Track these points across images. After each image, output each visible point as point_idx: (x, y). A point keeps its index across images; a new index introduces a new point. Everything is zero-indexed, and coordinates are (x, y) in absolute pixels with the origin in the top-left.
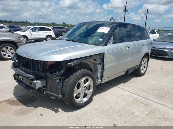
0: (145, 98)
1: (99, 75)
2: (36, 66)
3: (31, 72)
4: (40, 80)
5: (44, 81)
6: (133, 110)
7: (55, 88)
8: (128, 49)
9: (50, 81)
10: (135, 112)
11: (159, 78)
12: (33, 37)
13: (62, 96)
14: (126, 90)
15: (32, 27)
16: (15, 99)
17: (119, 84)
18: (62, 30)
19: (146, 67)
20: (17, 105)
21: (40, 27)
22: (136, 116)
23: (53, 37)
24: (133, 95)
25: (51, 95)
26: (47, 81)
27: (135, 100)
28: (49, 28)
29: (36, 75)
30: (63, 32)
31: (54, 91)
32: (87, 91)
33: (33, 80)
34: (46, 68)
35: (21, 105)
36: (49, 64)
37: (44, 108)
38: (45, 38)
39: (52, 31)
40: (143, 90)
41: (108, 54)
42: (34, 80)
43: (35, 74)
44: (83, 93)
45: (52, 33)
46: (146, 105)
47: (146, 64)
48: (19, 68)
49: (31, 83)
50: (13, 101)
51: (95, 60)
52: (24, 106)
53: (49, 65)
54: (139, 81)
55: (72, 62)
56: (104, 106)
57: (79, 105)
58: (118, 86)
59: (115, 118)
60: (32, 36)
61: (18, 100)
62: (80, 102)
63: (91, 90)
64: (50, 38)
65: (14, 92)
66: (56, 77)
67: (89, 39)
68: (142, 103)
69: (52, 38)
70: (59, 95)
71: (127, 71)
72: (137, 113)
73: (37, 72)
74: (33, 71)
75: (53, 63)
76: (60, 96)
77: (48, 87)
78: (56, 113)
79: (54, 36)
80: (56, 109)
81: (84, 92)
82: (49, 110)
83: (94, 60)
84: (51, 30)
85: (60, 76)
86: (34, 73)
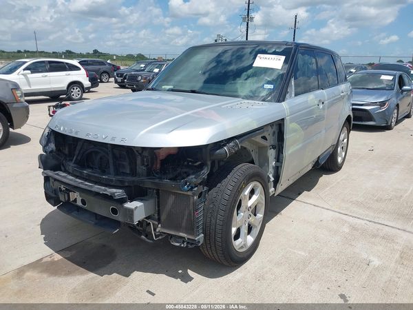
0: (375, 223)
1: (271, 176)
2: (124, 163)
3: (112, 181)
4: (141, 200)
5: (152, 202)
6: (364, 256)
7: (186, 218)
8: (321, 106)
9: (171, 199)
10: (372, 258)
11: (376, 172)
12: (33, 88)
13: (205, 237)
14: (323, 208)
15: (30, 61)
16: (58, 257)
17: (299, 194)
18: (101, 67)
19: (345, 148)
20: (69, 273)
21: (50, 62)
22: (377, 269)
23: (85, 86)
24: (345, 217)
25: (172, 236)
26: (158, 202)
27: (353, 228)
28: (75, 62)
29: (127, 187)
30: (105, 72)
31: (184, 224)
32: (252, 219)
33: (122, 201)
34: (154, 166)
35: (82, 274)
36: (162, 155)
37: (149, 274)
38: (65, 89)
39: (83, 71)
40: (358, 204)
41: (292, 121)
42: (126, 202)
43: (127, 184)
44: (247, 225)
45: (81, 76)
46: (383, 238)
47: (345, 140)
48: (65, 171)
49: (114, 211)
50: (53, 263)
51: (264, 138)
52: (92, 275)
53: (161, 158)
54: (338, 183)
55: (225, 145)
56: (295, 253)
57: (240, 256)
58: (299, 198)
59: (334, 279)
60: (29, 85)
61: (68, 259)
62: (242, 247)
63: (260, 216)
64: (78, 89)
65: (45, 239)
66: (192, 188)
67: (238, 86)
68: (375, 236)
69: (84, 90)
70: (199, 235)
71: (318, 161)
72: (376, 262)
73: (130, 178)
74: (120, 178)
75: (172, 152)
76: (200, 237)
77: (163, 217)
78: (186, 283)
79: (87, 83)
80: (180, 271)
81: (248, 220)
82: (163, 278)
83: (262, 137)
84: (80, 69)
85: (200, 184)
86: (122, 182)
